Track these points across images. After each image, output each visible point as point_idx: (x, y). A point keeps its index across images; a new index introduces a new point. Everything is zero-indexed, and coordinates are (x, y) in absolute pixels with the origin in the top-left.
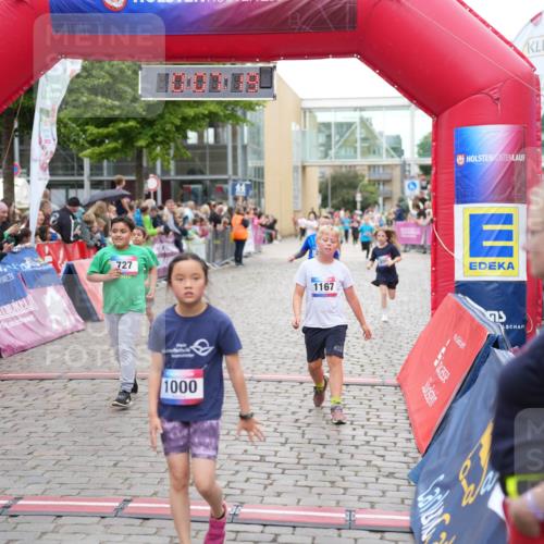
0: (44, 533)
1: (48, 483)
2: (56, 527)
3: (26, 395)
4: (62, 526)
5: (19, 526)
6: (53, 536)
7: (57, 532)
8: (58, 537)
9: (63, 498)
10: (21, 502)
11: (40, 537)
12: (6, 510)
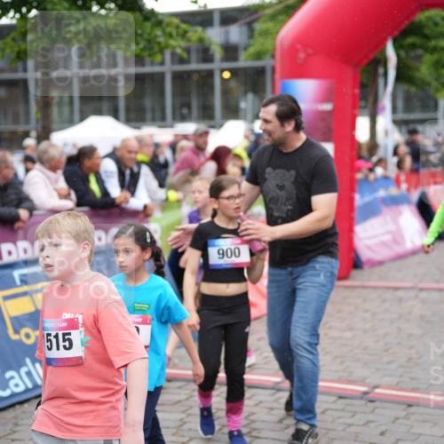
0: (397, 419)
1: (401, 376)
2: (408, 414)
3: (384, 301)
4: (413, 414)
5: (377, 411)
6: (405, 421)
7: (408, 419)
8: (409, 423)
9: (413, 390)
10: (378, 391)
11: (394, 422)
12: (366, 397)
